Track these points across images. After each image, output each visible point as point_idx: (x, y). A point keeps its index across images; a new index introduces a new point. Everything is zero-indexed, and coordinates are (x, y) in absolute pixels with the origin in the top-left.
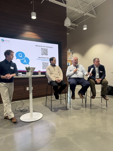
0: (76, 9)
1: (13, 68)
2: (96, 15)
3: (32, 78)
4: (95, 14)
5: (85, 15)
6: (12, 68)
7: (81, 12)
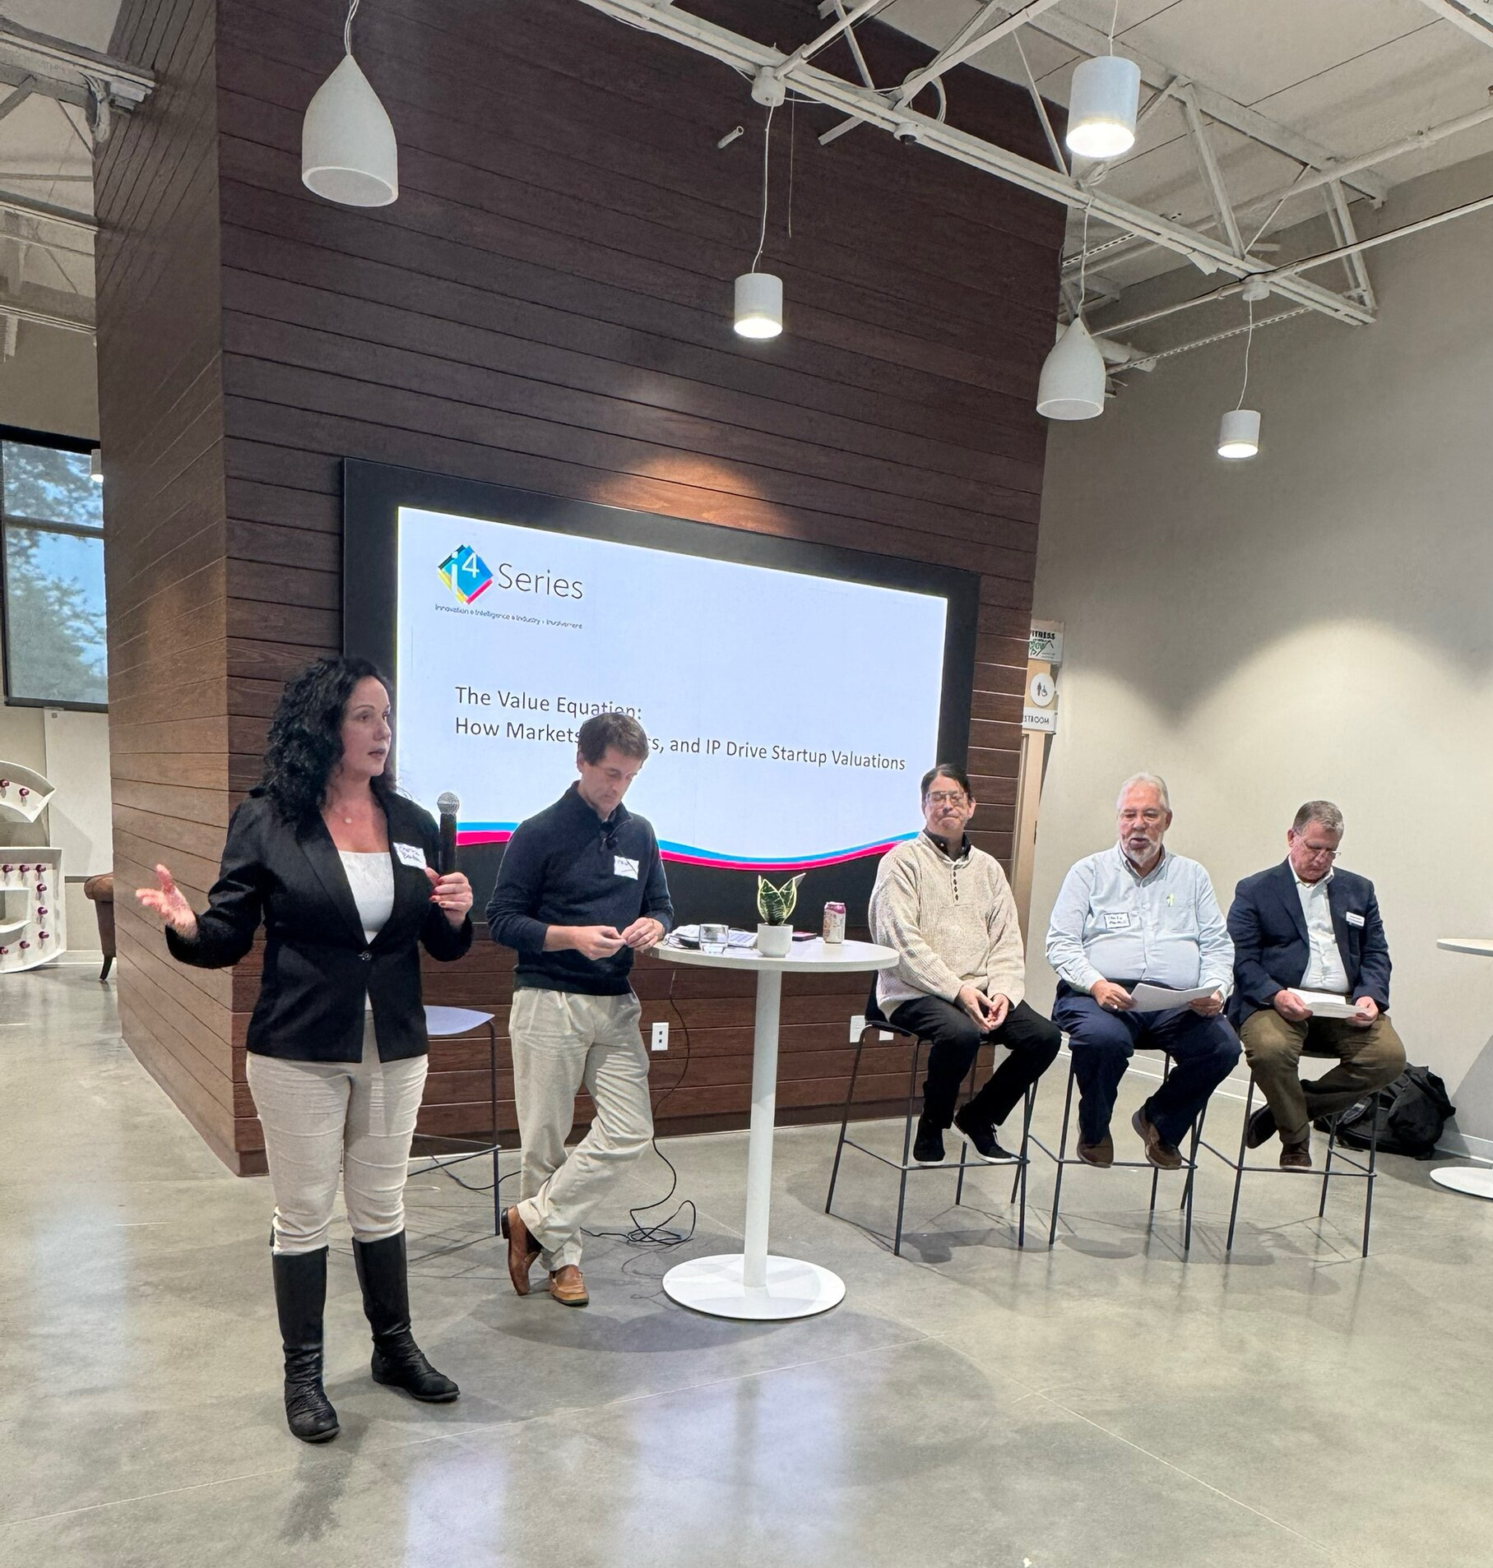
0: (1175, 236)
1: (635, 864)
2: (1368, 298)
3: (785, 974)
4: (1364, 288)
5: (1257, 291)
6: (626, 868)
7: (1224, 267)
